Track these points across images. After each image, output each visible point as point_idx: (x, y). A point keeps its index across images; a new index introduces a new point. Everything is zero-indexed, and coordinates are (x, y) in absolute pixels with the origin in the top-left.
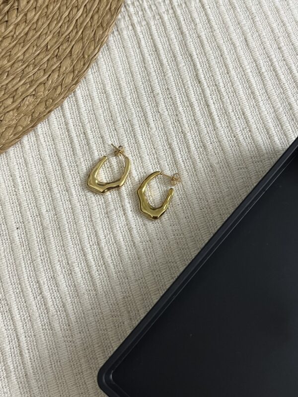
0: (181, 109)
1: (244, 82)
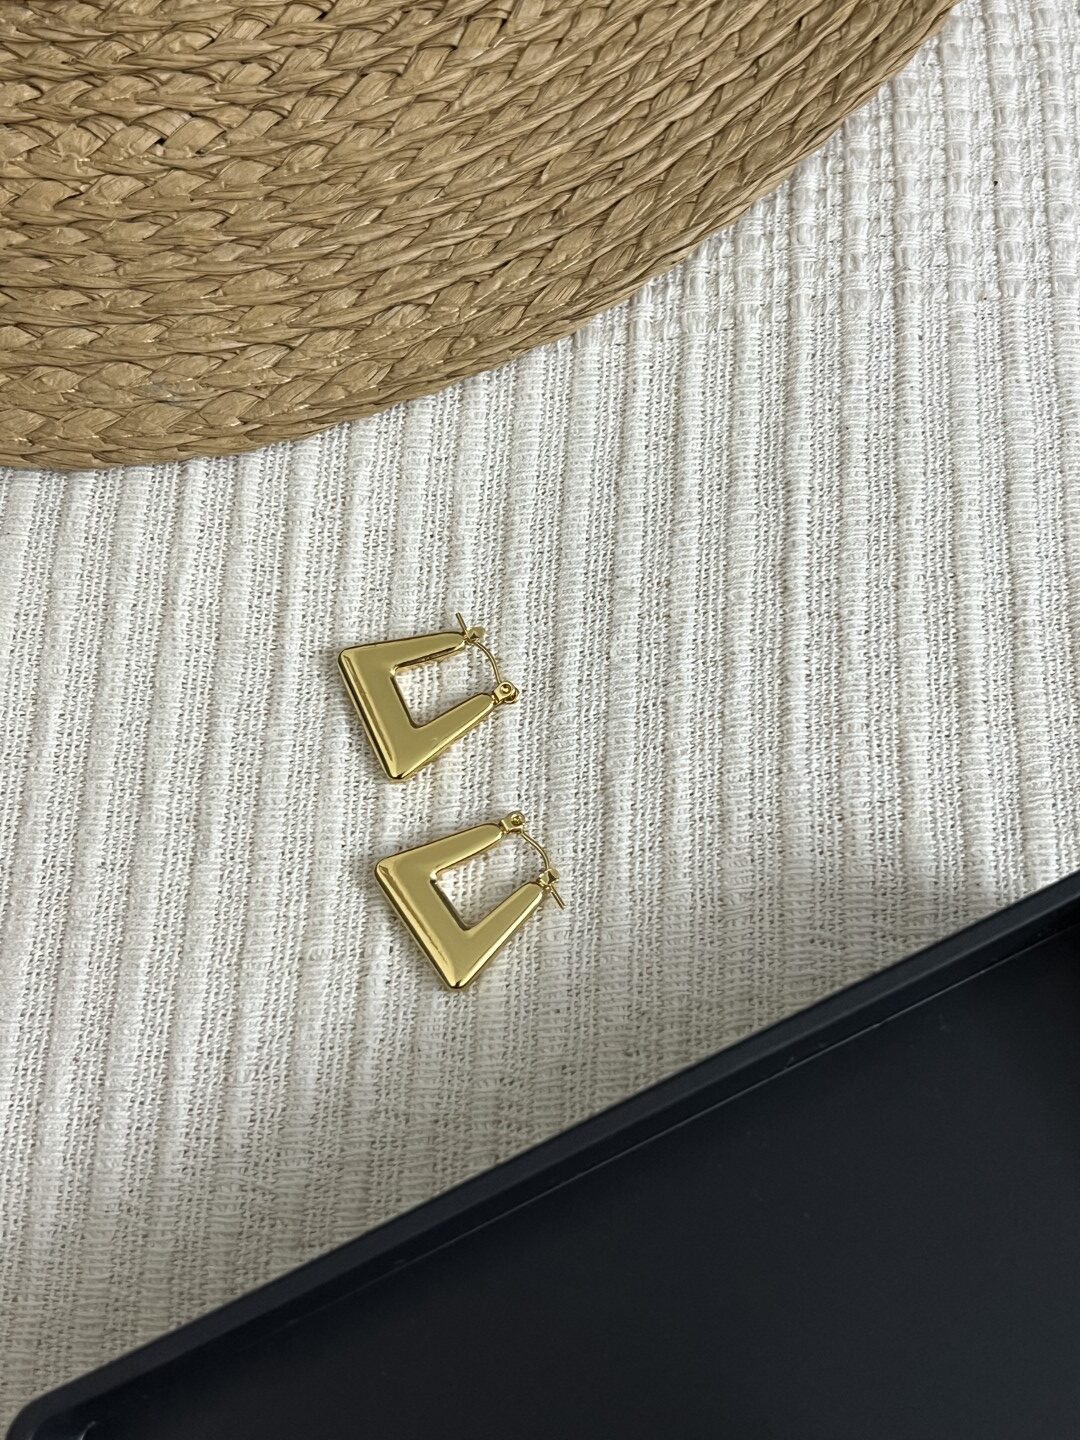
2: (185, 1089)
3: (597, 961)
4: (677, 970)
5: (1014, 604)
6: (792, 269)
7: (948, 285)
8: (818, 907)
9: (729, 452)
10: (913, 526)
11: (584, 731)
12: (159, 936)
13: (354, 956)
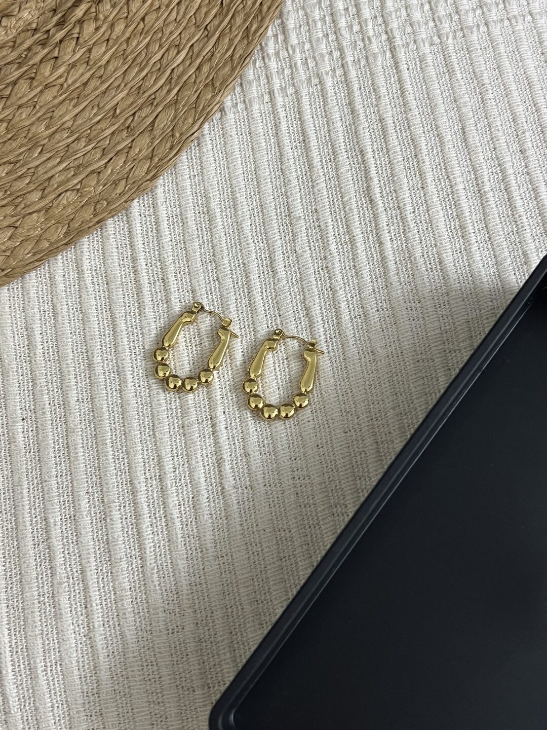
0: (333, 247)
1: (448, 207)
3: (321, 394)
4: (358, 389)
5: (478, 184)
6: (341, 49)
7: (415, 42)
8: (418, 345)
9: (331, 142)
10: (424, 157)
11: (292, 289)
12: (113, 428)
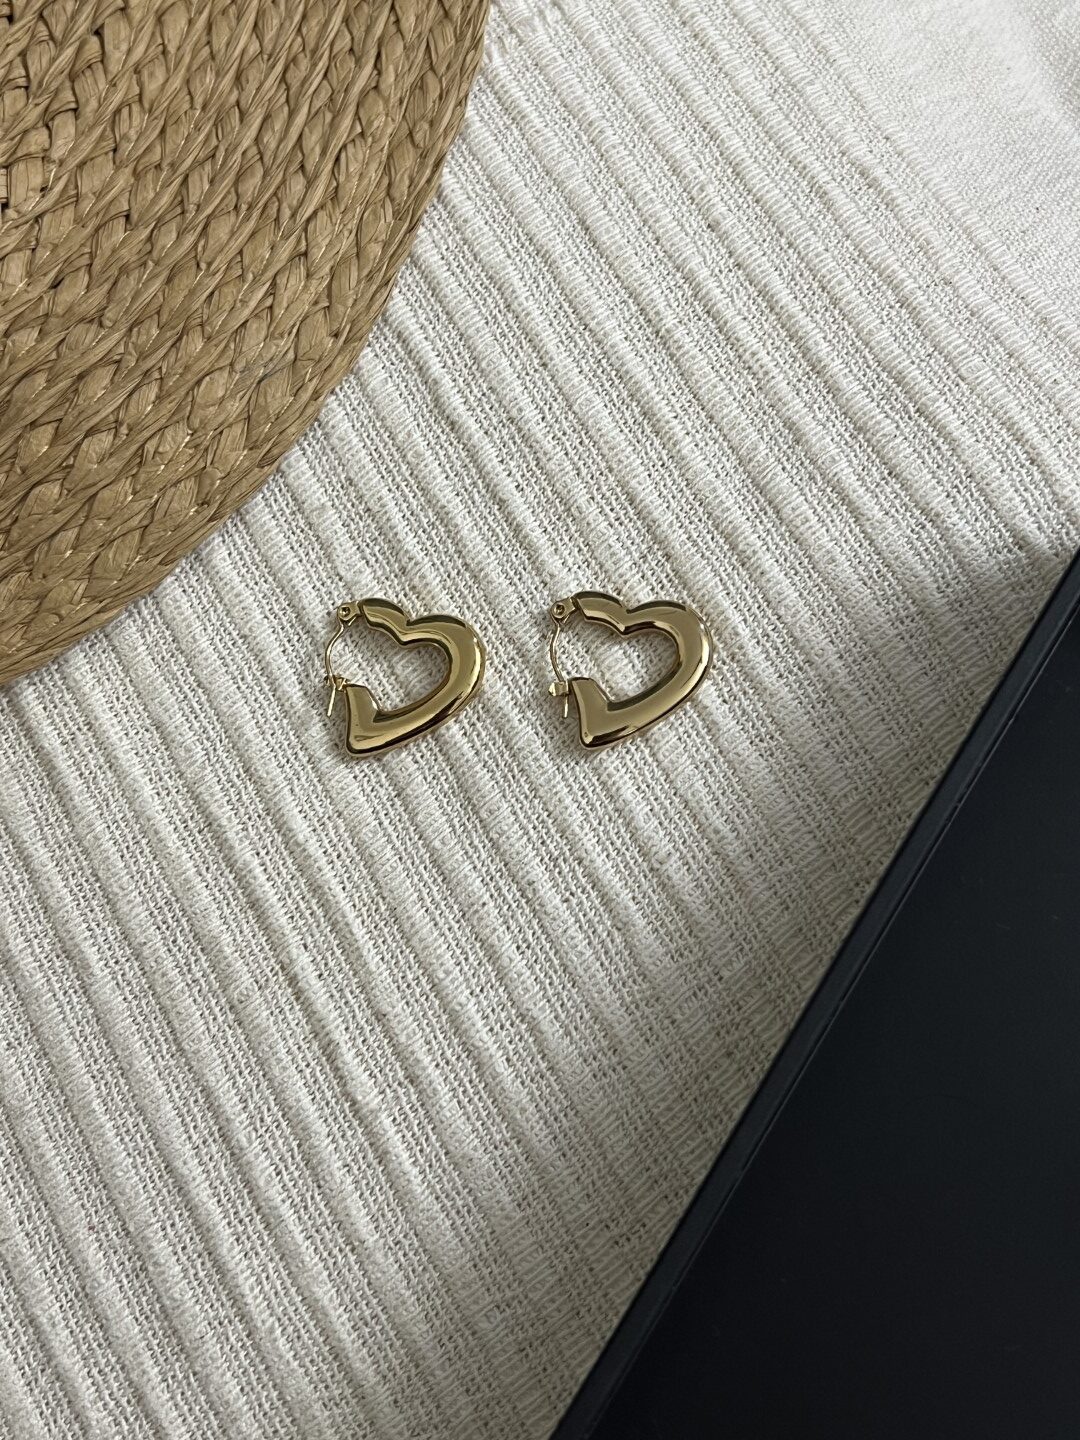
2: (202, 1186)
13: (276, 974)
